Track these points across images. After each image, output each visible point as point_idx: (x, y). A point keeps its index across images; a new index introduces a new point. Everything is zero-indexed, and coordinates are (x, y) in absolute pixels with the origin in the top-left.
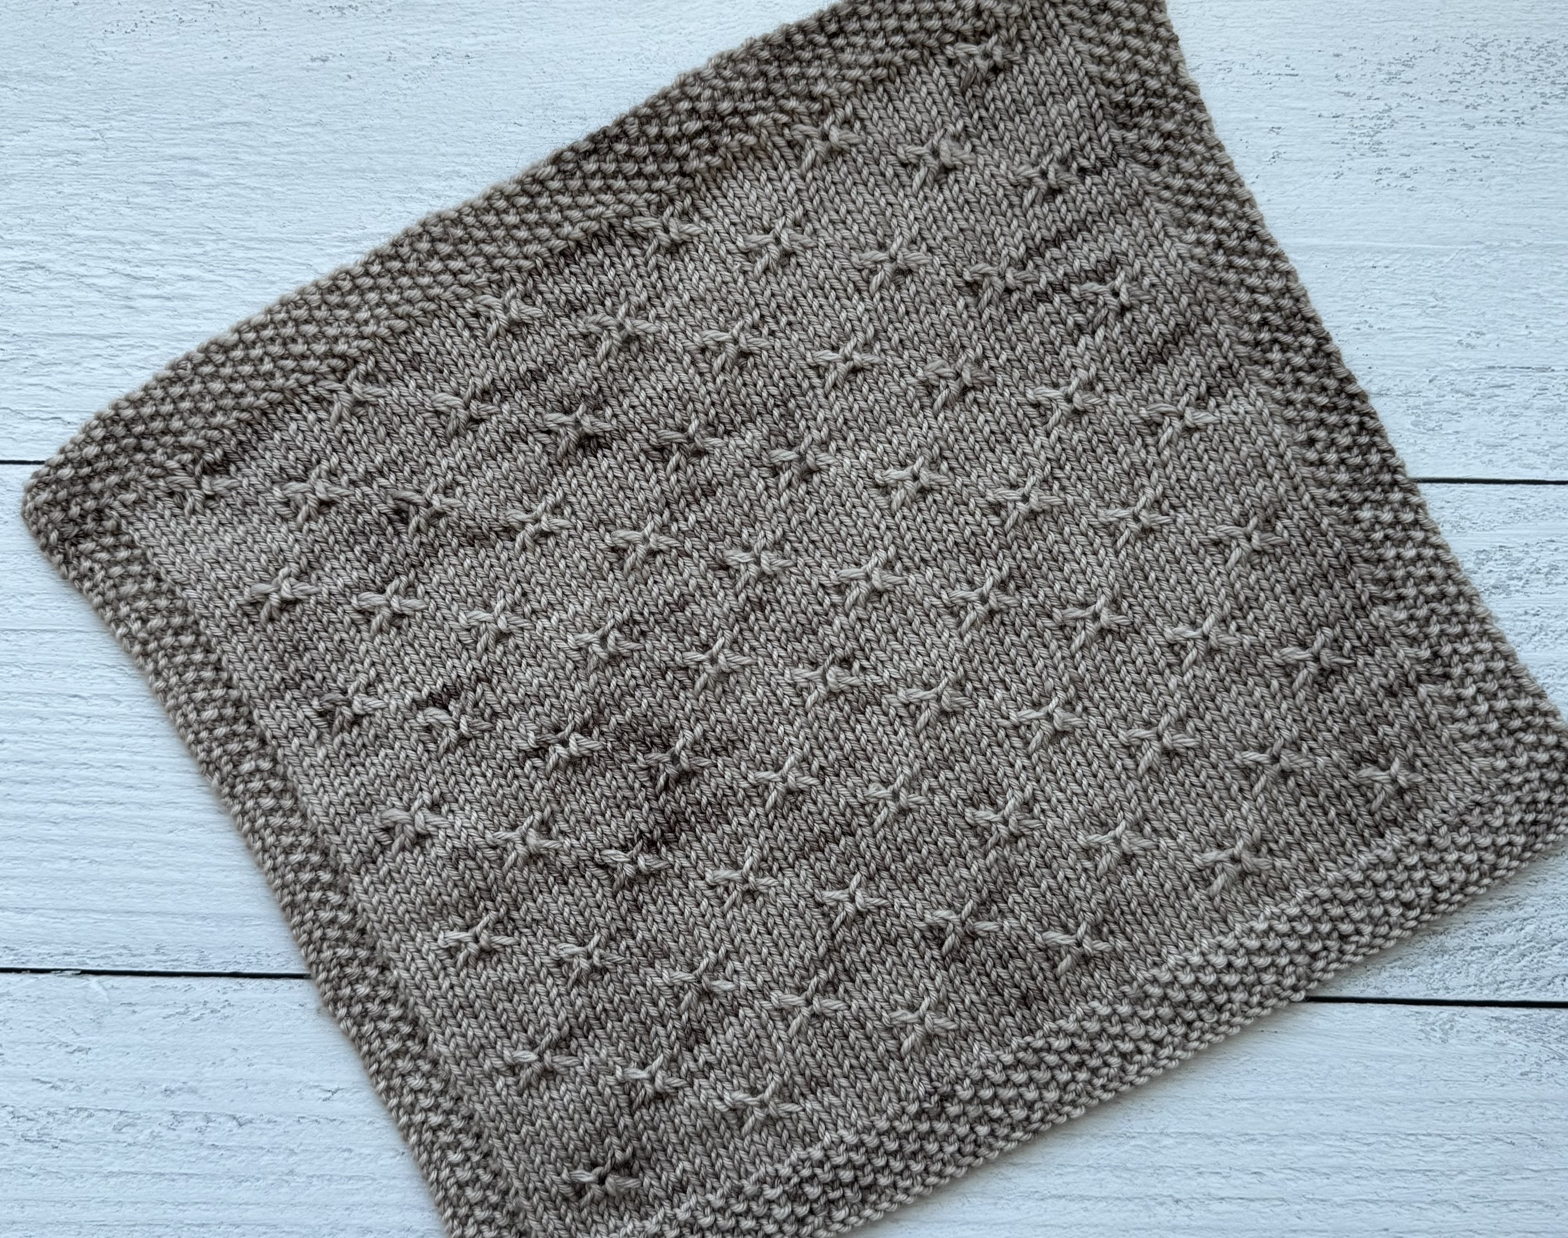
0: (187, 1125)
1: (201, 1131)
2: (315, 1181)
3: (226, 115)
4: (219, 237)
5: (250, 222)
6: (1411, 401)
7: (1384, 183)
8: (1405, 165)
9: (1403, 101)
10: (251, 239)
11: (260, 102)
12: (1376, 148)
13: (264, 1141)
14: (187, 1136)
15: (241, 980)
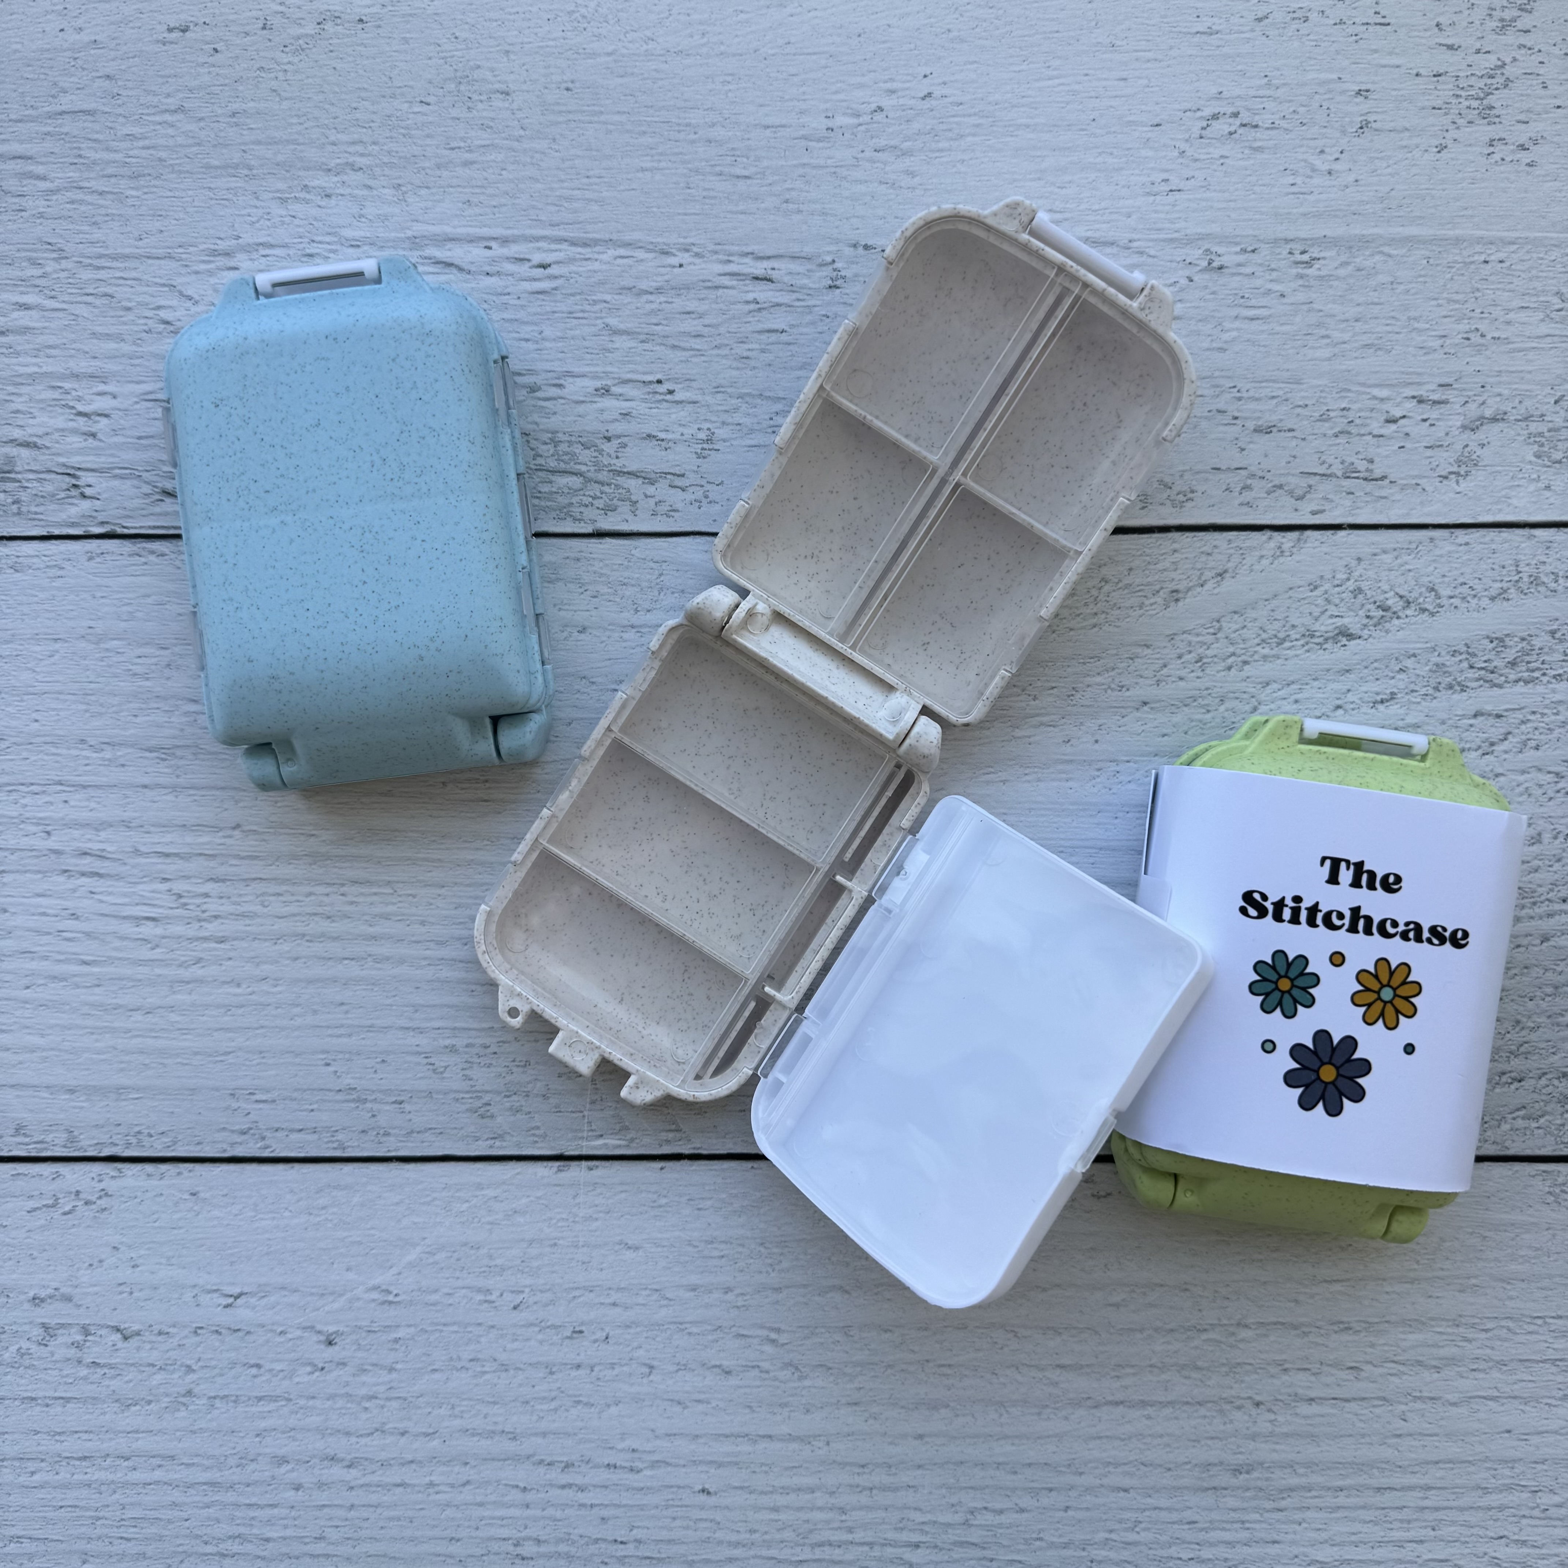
0: (60, 1340)
1: (78, 1346)
2: (218, 1404)
3: (66, 102)
4: (61, 255)
5: (98, 235)
6: (1534, 427)
7: (1497, 157)
8: (1522, 135)
9: (1520, 54)
10: (100, 256)
11: (106, 84)
12: (1487, 114)
13: (154, 1356)
14: (61, 1353)
15: (119, 1165)
